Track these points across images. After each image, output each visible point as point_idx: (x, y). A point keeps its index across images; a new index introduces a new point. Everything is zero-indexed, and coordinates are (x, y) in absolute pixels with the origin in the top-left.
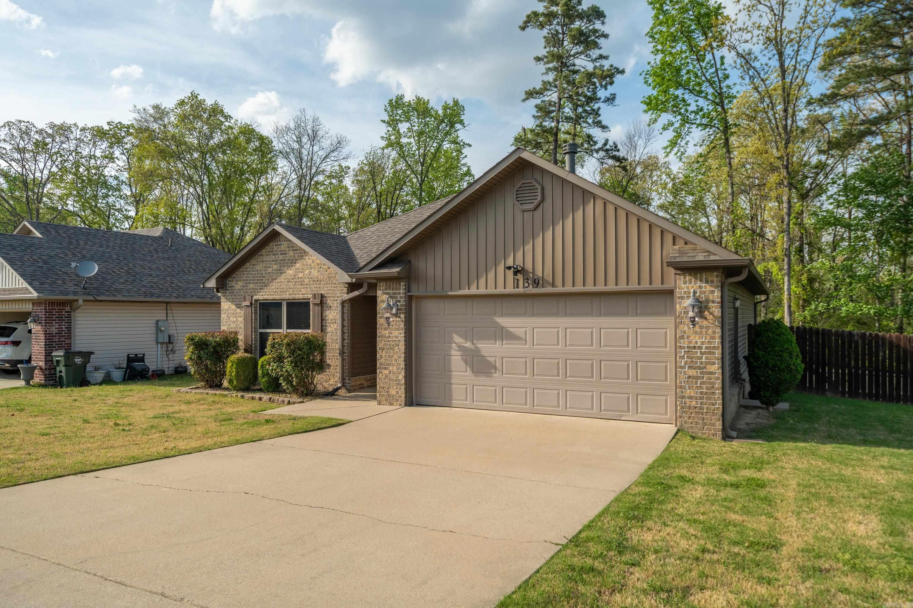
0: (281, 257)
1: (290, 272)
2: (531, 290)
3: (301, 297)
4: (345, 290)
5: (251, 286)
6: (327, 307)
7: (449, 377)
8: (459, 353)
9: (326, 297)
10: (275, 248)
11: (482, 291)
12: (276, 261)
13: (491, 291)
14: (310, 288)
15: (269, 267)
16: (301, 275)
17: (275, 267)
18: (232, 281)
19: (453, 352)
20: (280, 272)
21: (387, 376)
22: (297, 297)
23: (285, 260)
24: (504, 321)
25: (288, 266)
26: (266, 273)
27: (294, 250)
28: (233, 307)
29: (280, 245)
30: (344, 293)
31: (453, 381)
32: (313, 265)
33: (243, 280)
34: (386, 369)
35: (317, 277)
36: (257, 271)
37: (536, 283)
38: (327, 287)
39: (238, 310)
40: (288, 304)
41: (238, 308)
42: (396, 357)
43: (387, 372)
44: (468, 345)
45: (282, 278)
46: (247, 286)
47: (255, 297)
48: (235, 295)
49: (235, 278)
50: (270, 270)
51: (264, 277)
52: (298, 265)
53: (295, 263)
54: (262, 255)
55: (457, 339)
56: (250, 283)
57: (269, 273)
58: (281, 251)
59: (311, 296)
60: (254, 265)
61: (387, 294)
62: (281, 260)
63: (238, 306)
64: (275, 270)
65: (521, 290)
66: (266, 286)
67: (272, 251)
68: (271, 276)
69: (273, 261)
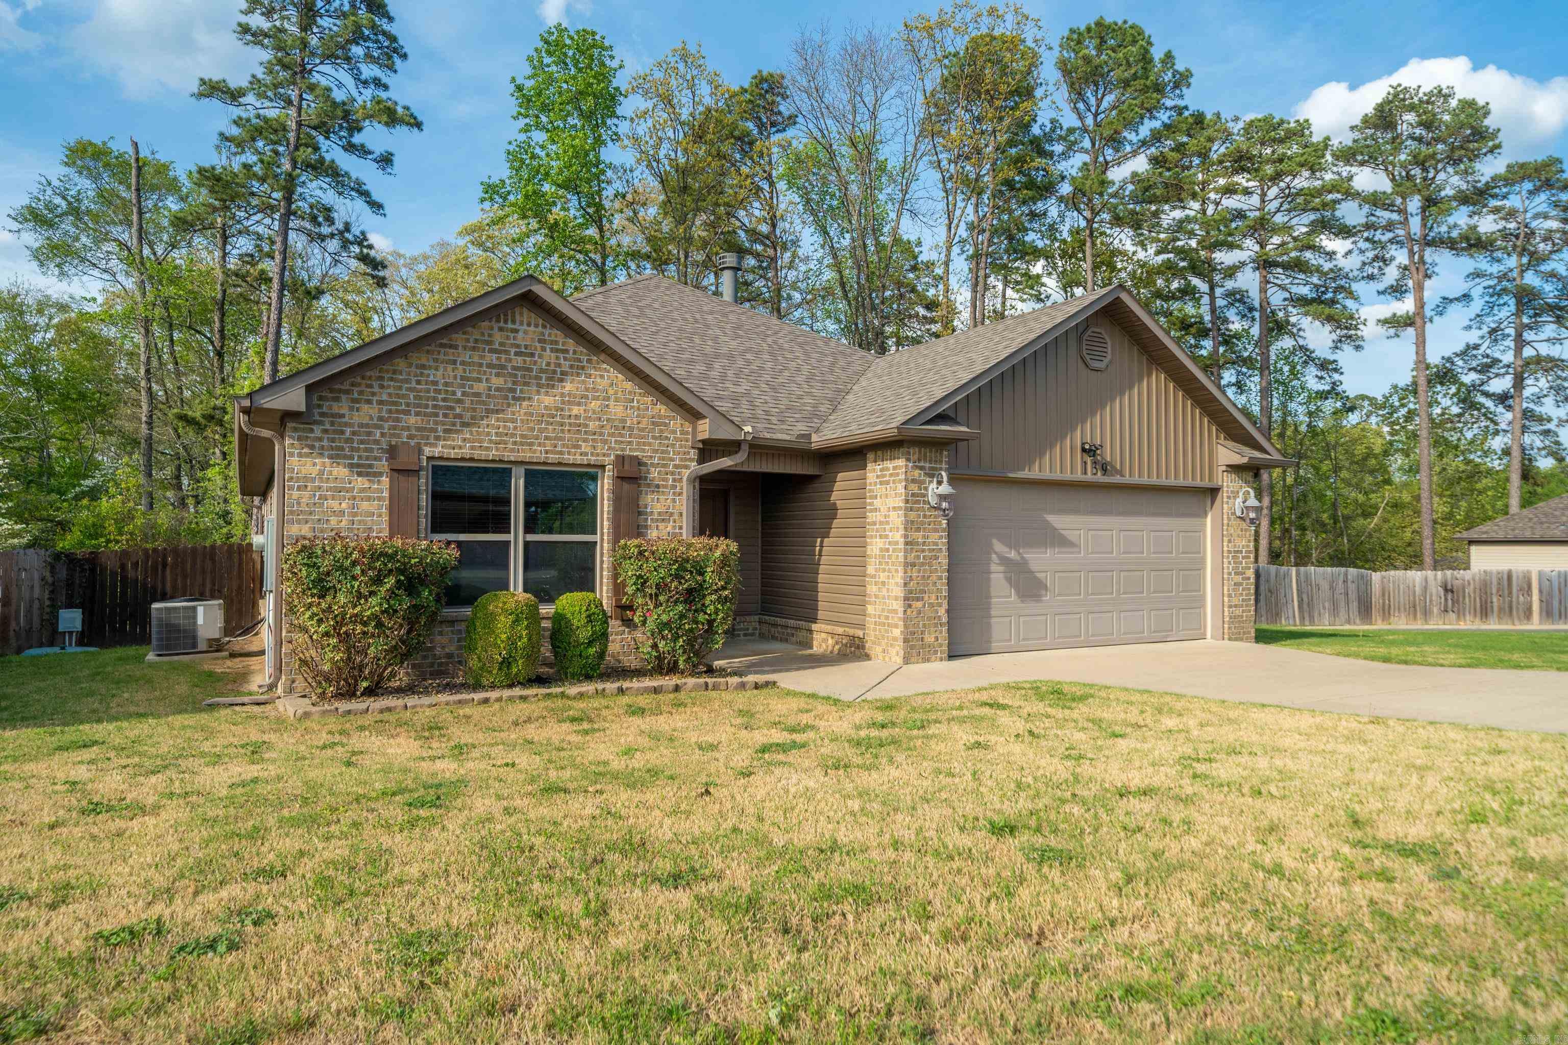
0: (519, 361)
1: (547, 400)
2: (1100, 478)
3: (579, 459)
4: (693, 454)
5: (412, 420)
6: (649, 485)
7: (988, 608)
8: (1001, 568)
9: (645, 464)
10: (498, 337)
11: (1047, 475)
12: (503, 367)
13: (1057, 476)
14: (605, 442)
15: (479, 380)
16: (575, 410)
17: (497, 382)
18: (337, 399)
19: (994, 567)
20: (512, 396)
21: (919, 612)
22: (569, 458)
23: (529, 370)
24: (1058, 521)
25: (539, 386)
26: (464, 394)
27: (557, 351)
28: (341, 471)
29: (517, 331)
30: (691, 460)
31: (993, 613)
32: (611, 392)
33: (381, 402)
34: (918, 599)
35: (623, 421)
36: (435, 383)
37: (1105, 470)
38: (650, 444)
39: (361, 482)
40: (532, 476)
41: (360, 474)
42: (934, 577)
43: (919, 604)
44: (1013, 555)
45: (520, 411)
46: (398, 420)
47: (428, 451)
48: (348, 440)
49: (347, 392)
50: (480, 387)
51: (459, 401)
52: (568, 387)
53: (562, 380)
54: (455, 347)
55: (998, 546)
56: (407, 413)
57: (478, 395)
58: (518, 346)
59: (609, 460)
60: (423, 367)
61: (921, 468)
62: (514, 368)
63: (363, 470)
64: (498, 389)
65: (1089, 477)
66: (465, 425)
67: (489, 343)
68: (484, 403)
69: (490, 366)
